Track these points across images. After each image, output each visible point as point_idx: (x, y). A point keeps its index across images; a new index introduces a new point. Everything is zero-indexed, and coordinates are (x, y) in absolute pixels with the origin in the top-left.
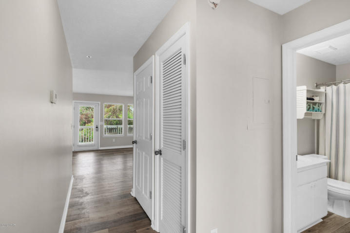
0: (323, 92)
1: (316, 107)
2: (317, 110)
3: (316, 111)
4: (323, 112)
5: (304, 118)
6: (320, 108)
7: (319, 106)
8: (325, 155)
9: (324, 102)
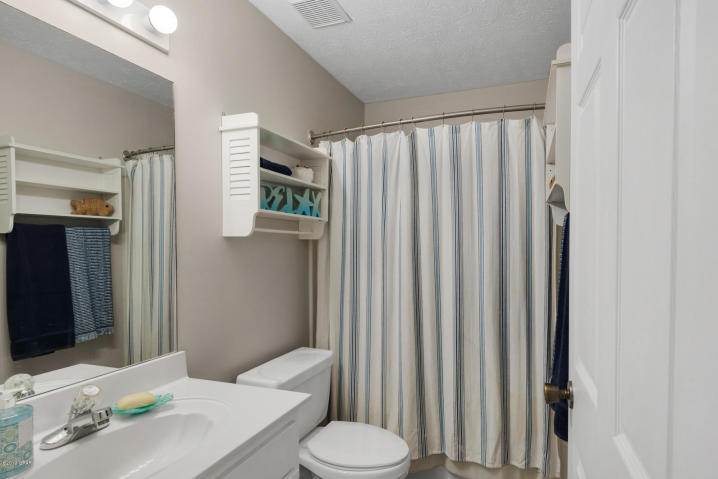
0: (324, 158)
1: (304, 201)
2: (308, 212)
3: (304, 214)
4: (324, 218)
5: (254, 234)
6: (315, 206)
7: (311, 200)
8: (329, 349)
9: (326, 187)
